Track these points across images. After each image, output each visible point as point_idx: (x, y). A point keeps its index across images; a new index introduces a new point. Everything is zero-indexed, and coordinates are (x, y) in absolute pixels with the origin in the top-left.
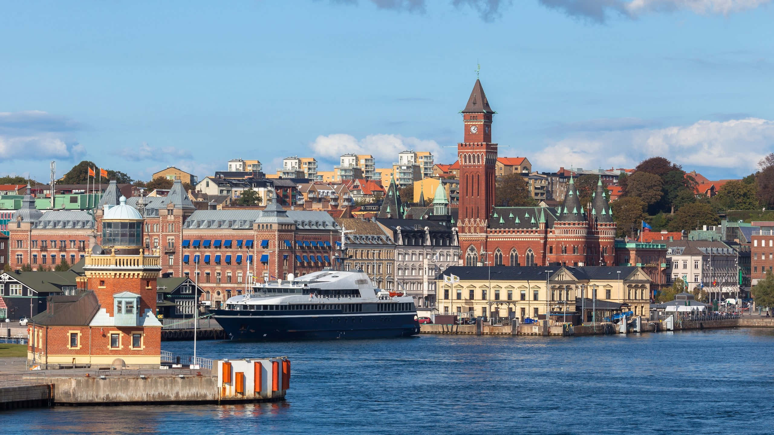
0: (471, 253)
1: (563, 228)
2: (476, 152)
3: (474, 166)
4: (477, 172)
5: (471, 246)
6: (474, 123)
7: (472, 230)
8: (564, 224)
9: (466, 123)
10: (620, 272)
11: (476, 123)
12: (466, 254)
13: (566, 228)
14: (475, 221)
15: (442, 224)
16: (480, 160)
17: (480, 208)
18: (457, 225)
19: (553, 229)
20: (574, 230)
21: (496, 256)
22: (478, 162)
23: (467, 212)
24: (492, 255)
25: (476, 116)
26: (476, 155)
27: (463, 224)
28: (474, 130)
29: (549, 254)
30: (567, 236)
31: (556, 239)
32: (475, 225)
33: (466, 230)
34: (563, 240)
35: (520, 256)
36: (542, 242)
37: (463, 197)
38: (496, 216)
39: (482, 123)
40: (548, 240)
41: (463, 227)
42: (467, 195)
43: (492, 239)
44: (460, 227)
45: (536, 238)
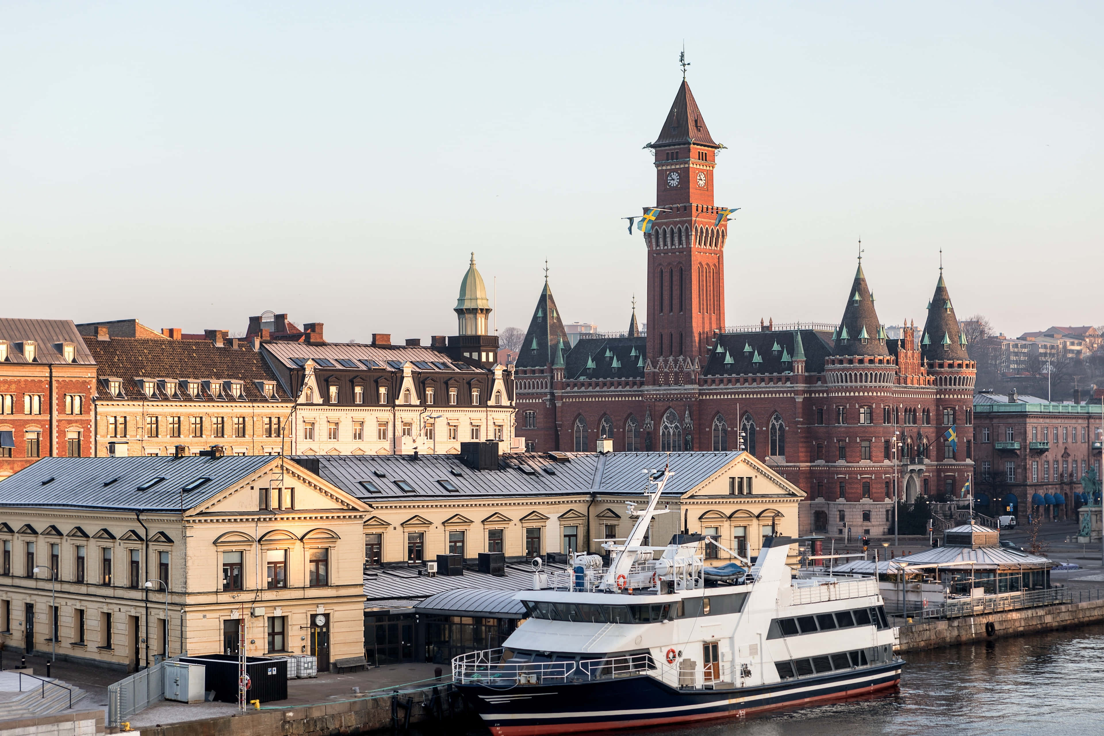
0: (669, 426)
1: (839, 370)
2: (675, 224)
3: (673, 251)
4: (680, 263)
5: (668, 411)
6: (673, 167)
7: (672, 379)
8: (841, 362)
9: (660, 168)
11: (678, 167)
12: (662, 428)
13: (843, 370)
14: (676, 362)
16: (684, 238)
17: (684, 335)
18: (645, 370)
19: (822, 374)
20: (861, 374)
21: (716, 429)
22: (680, 243)
23: (661, 343)
24: (707, 429)
25: (677, 152)
26: (676, 230)
27: (655, 368)
28: (674, 181)
29: (816, 425)
30: (847, 387)
31: (828, 394)
32: (676, 370)
33: (661, 380)
34: (840, 394)
35: (758, 429)
36: (799, 399)
37: (654, 314)
38: (720, 350)
39: (687, 166)
40: (813, 395)
41: (654, 373)
42: (662, 310)
43: (708, 397)
44: (649, 374)
45: (787, 392)
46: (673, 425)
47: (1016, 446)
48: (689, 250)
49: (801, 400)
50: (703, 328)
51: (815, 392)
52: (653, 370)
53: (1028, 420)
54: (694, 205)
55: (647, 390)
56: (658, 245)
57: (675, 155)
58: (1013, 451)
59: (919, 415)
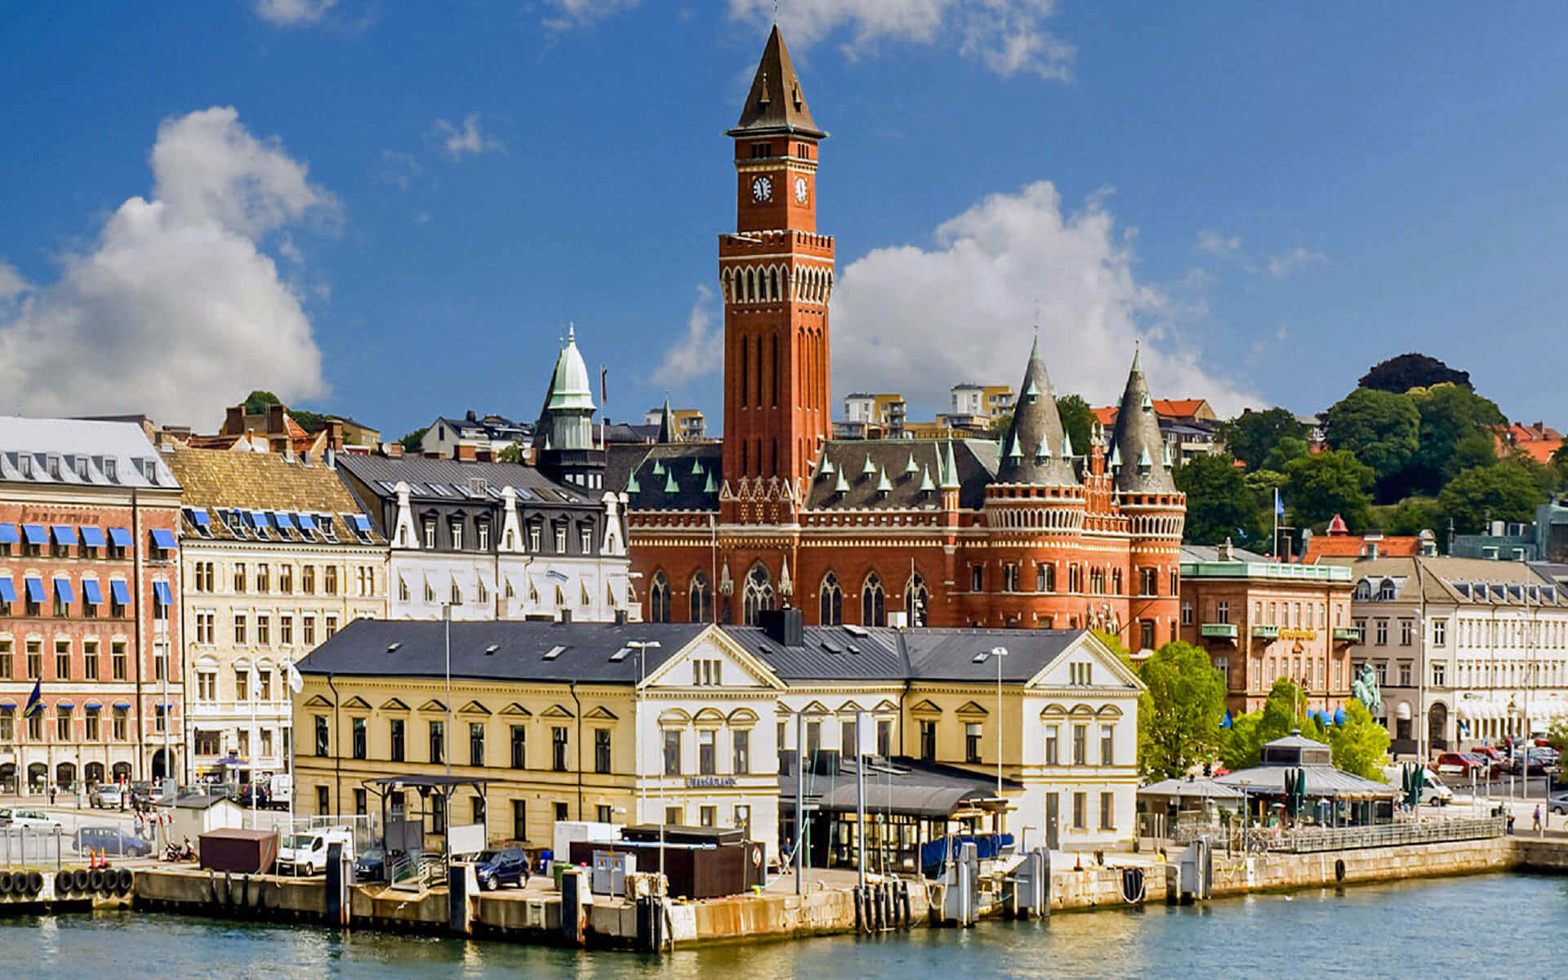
0: (756, 588)
1: (1008, 506)
2: (767, 263)
3: (763, 307)
4: (773, 326)
5: (755, 565)
6: (762, 169)
7: (760, 513)
8: (1012, 493)
9: (742, 170)
10: (1004, 652)
11: (769, 169)
12: (745, 590)
13: (1015, 505)
14: (766, 486)
15: (574, 479)
16: (780, 287)
17: (778, 442)
18: (720, 499)
19: (982, 511)
20: (1040, 514)
21: (826, 598)
22: (774, 294)
23: (745, 456)
24: (813, 596)
25: (768, 146)
26: (767, 273)
27: (735, 495)
28: (763, 189)
29: (971, 592)
30: (1019, 534)
31: (989, 544)
32: (767, 499)
33: (744, 515)
34: (1009, 545)
35: (888, 596)
36: (950, 549)
37: (734, 409)
38: (828, 468)
39: (782, 167)
40: (967, 545)
41: (734, 503)
42: (745, 403)
43: (813, 544)
44: (727, 504)
45: (931, 539)
46: (762, 588)
47: (1234, 632)
48: (787, 306)
49: (953, 552)
50: (805, 433)
51: (970, 539)
52: (732, 498)
53: (1250, 592)
54: (795, 233)
55: (724, 531)
56: (740, 295)
57: (765, 152)
58: (1227, 641)
59: (1109, 578)
